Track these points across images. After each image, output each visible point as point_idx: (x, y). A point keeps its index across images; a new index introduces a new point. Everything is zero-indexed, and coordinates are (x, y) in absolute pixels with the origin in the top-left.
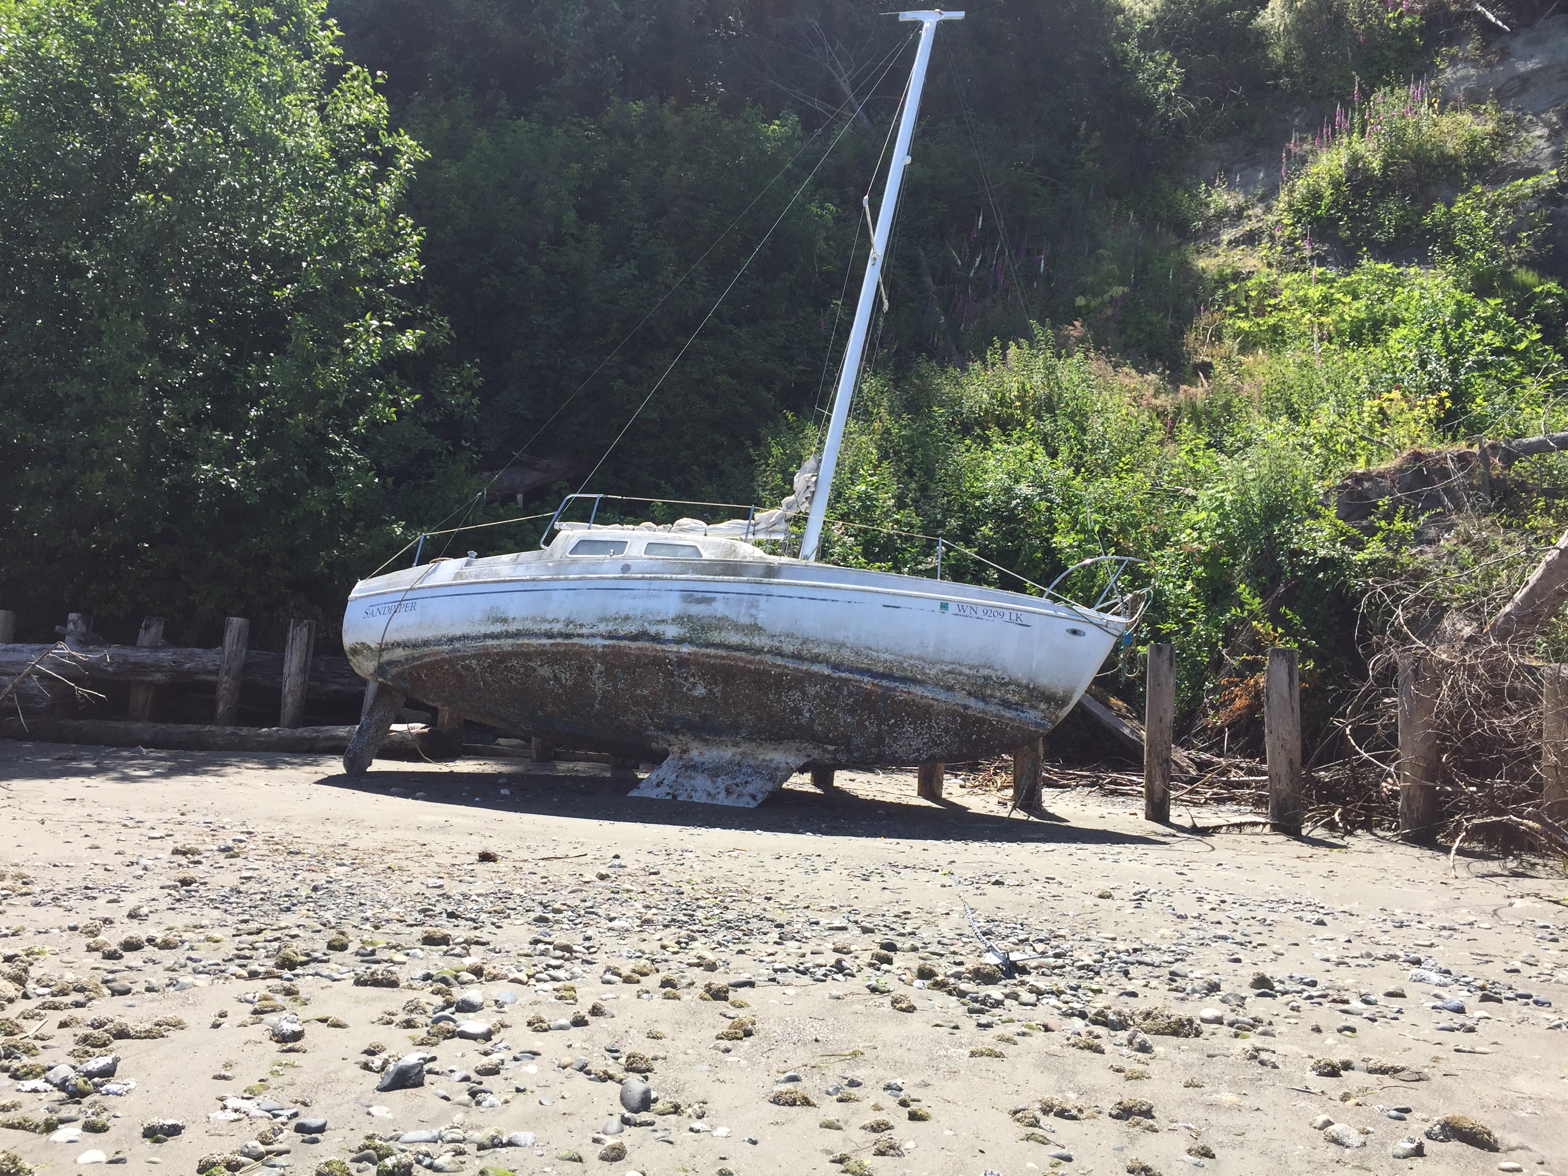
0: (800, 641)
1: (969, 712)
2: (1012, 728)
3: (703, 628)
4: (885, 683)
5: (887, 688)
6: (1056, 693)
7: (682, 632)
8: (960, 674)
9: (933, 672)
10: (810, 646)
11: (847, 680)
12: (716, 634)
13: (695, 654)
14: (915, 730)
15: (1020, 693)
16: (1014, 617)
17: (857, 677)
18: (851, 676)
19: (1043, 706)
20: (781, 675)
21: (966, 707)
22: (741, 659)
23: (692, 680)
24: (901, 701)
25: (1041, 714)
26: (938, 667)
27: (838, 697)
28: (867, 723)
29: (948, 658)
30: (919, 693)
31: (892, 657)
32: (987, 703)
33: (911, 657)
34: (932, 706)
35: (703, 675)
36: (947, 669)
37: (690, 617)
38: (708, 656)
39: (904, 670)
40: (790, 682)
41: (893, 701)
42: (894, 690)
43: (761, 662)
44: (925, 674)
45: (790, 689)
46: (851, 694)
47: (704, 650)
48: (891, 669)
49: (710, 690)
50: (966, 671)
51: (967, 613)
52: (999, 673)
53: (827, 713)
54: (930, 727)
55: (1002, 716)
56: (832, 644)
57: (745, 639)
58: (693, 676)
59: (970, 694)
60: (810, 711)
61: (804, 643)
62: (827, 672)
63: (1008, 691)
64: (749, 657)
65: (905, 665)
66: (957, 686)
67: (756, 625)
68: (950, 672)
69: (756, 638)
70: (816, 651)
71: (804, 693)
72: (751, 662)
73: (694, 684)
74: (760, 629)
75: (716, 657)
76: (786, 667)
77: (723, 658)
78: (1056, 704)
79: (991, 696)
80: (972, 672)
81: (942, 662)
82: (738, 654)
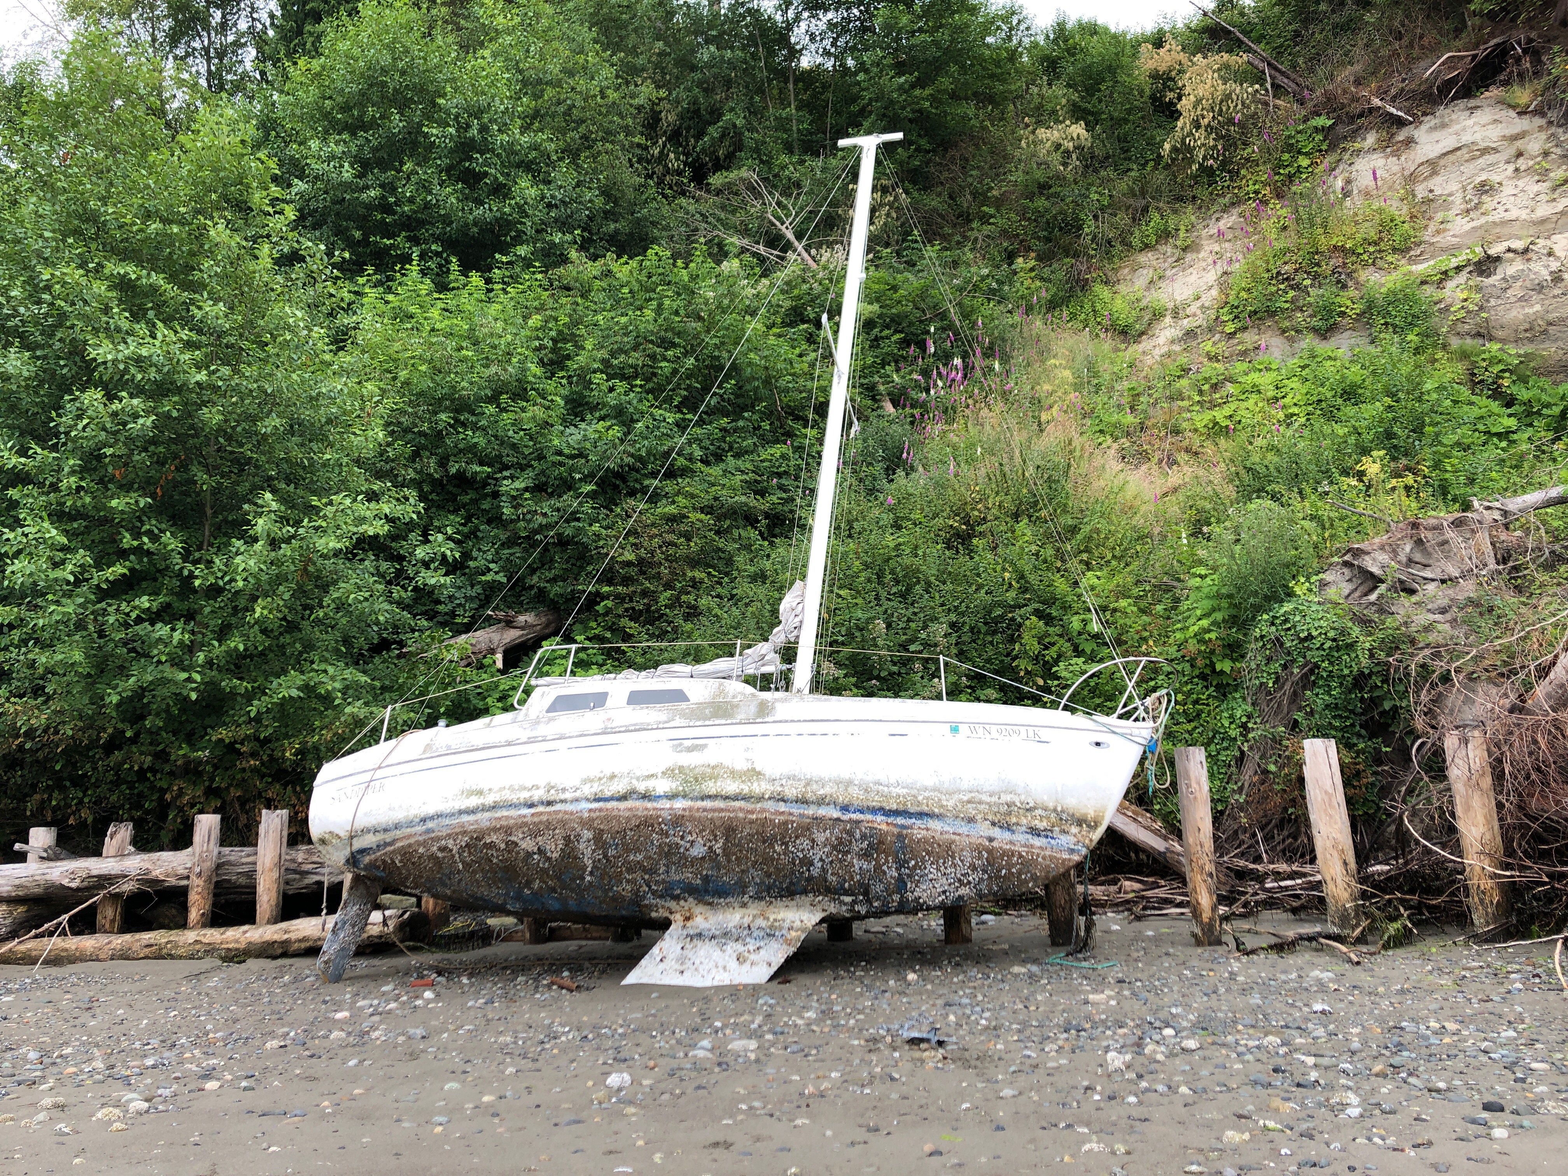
0: (803, 783)
1: (995, 844)
2: (1044, 858)
3: (696, 780)
4: (900, 821)
5: (903, 827)
6: (1086, 815)
7: (674, 786)
8: (980, 803)
9: (950, 804)
10: (815, 787)
11: (858, 822)
12: (711, 784)
13: (691, 809)
14: (938, 870)
15: (1048, 818)
16: (1031, 734)
17: (869, 817)
18: (860, 816)
19: (1074, 830)
20: (786, 823)
21: (991, 840)
22: (741, 809)
23: (689, 838)
24: (919, 840)
25: (1073, 840)
26: (956, 797)
27: (850, 842)
28: (885, 868)
29: (965, 785)
30: (939, 828)
31: (905, 791)
32: (1013, 832)
33: (926, 789)
34: (953, 842)
35: (701, 831)
36: (965, 798)
37: (681, 768)
38: (705, 810)
39: (919, 804)
40: (796, 829)
41: (911, 840)
42: (910, 827)
43: (763, 810)
44: (942, 806)
45: (797, 837)
46: (864, 837)
47: (700, 804)
48: (905, 804)
49: (710, 848)
50: (985, 798)
51: (980, 734)
52: (1023, 797)
53: (840, 861)
54: (955, 865)
55: (1032, 846)
56: (838, 783)
57: (743, 786)
58: (690, 833)
59: (993, 824)
60: (821, 860)
61: (808, 784)
62: (836, 814)
63: (1034, 817)
64: (749, 806)
65: (920, 798)
66: (979, 817)
67: (754, 769)
68: (969, 802)
69: (755, 784)
70: (822, 792)
71: (813, 841)
72: (752, 812)
73: (692, 843)
74: (759, 773)
75: (714, 810)
76: (791, 814)
77: (721, 810)
78: (1089, 826)
79: (1017, 824)
80: (994, 799)
81: (959, 791)
82: (737, 804)
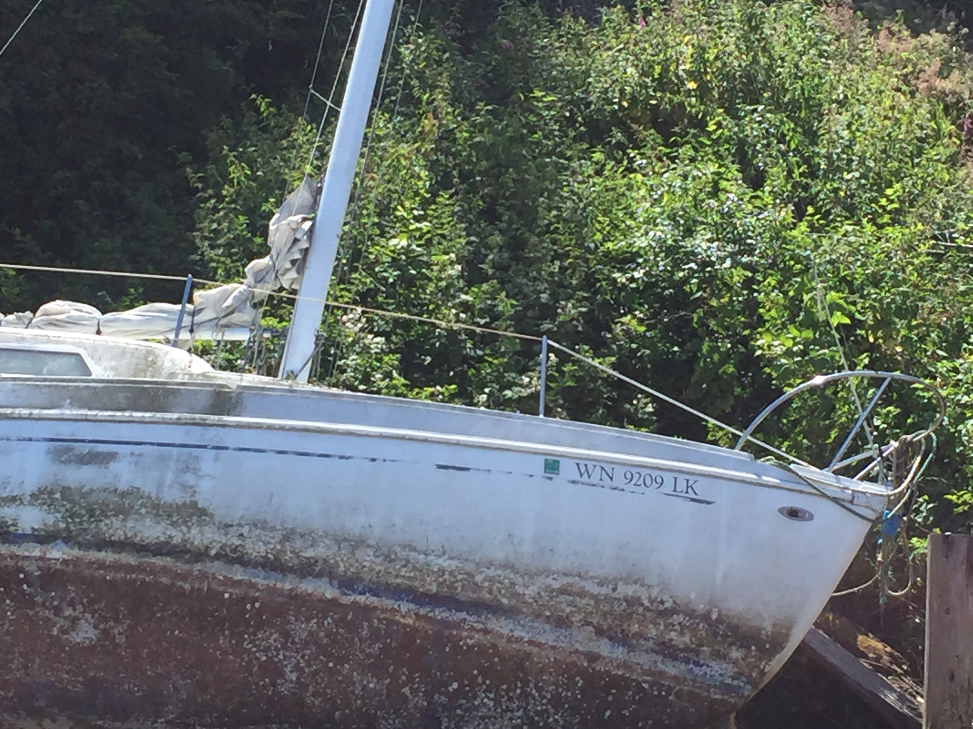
0: (278, 535)
1: (599, 666)
2: (678, 695)
3: (91, 513)
4: (440, 614)
5: (444, 623)
6: (760, 629)
7: (50, 520)
8: (582, 594)
9: (530, 592)
10: (298, 544)
11: (367, 609)
12: (116, 522)
13: (76, 562)
14: (497, 701)
15: (693, 630)
16: (682, 486)
17: (389, 603)
18: (373, 601)
19: (735, 654)
20: (243, 600)
21: (593, 657)
22: (165, 570)
23: (69, 612)
24: (471, 648)
25: (731, 669)
26: (541, 581)
27: (352, 643)
28: (406, 690)
29: (559, 564)
30: (505, 631)
31: (454, 564)
32: (631, 649)
33: (490, 564)
34: (528, 656)
35: (92, 602)
36: (556, 585)
37: (66, 492)
38: (101, 565)
39: (477, 587)
40: (259, 612)
41: (456, 648)
42: (458, 625)
43: (203, 576)
44: (515, 595)
45: (259, 626)
46: (375, 635)
47: (93, 555)
48: (452, 586)
49: (105, 632)
50: (591, 587)
51: (595, 479)
52: (655, 592)
53: (331, 673)
54: (525, 695)
55: (661, 673)
56: (339, 541)
57: (172, 532)
58: (72, 604)
59: (600, 632)
60: (297, 668)
61: (286, 538)
62: (330, 593)
63: (670, 627)
64: (181, 567)
65: (479, 578)
66: (577, 618)
67: (194, 504)
68: (563, 591)
69: (195, 531)
70: (309, 553)
71: (286, 635)
72: (184, 577)
73: (74, 620)
74: (203, 512)
75: (117, 567)
76: (253, 586)
77: (129, 568)
78: (761, 648)
79: (639, 635)
80: (604, 591)
81: (547, 572)
82: (159, 561)
